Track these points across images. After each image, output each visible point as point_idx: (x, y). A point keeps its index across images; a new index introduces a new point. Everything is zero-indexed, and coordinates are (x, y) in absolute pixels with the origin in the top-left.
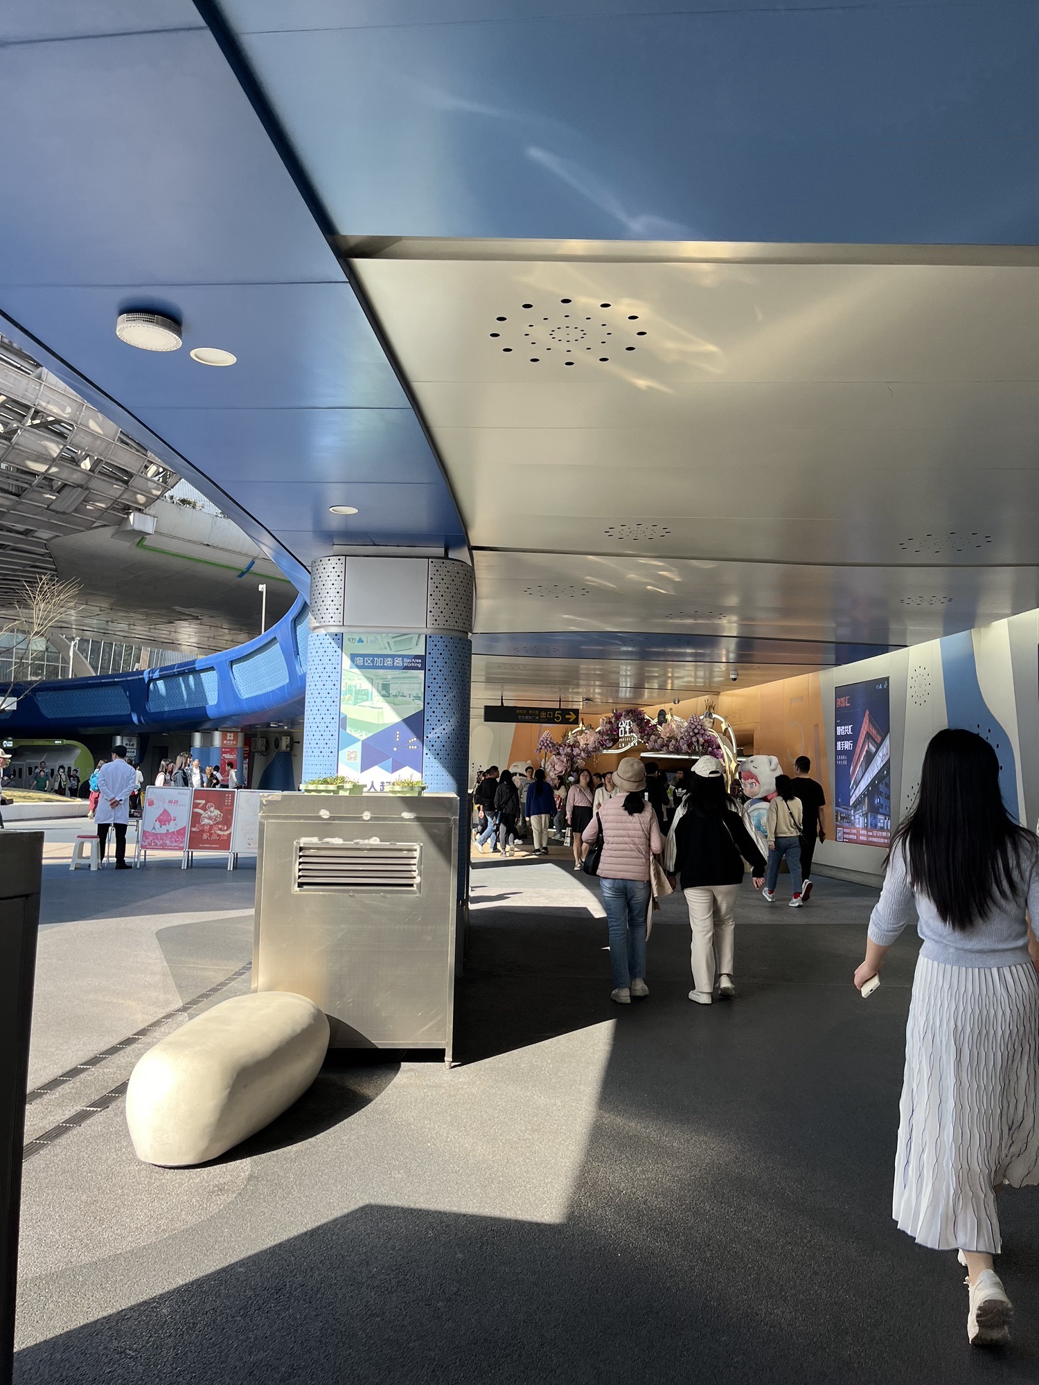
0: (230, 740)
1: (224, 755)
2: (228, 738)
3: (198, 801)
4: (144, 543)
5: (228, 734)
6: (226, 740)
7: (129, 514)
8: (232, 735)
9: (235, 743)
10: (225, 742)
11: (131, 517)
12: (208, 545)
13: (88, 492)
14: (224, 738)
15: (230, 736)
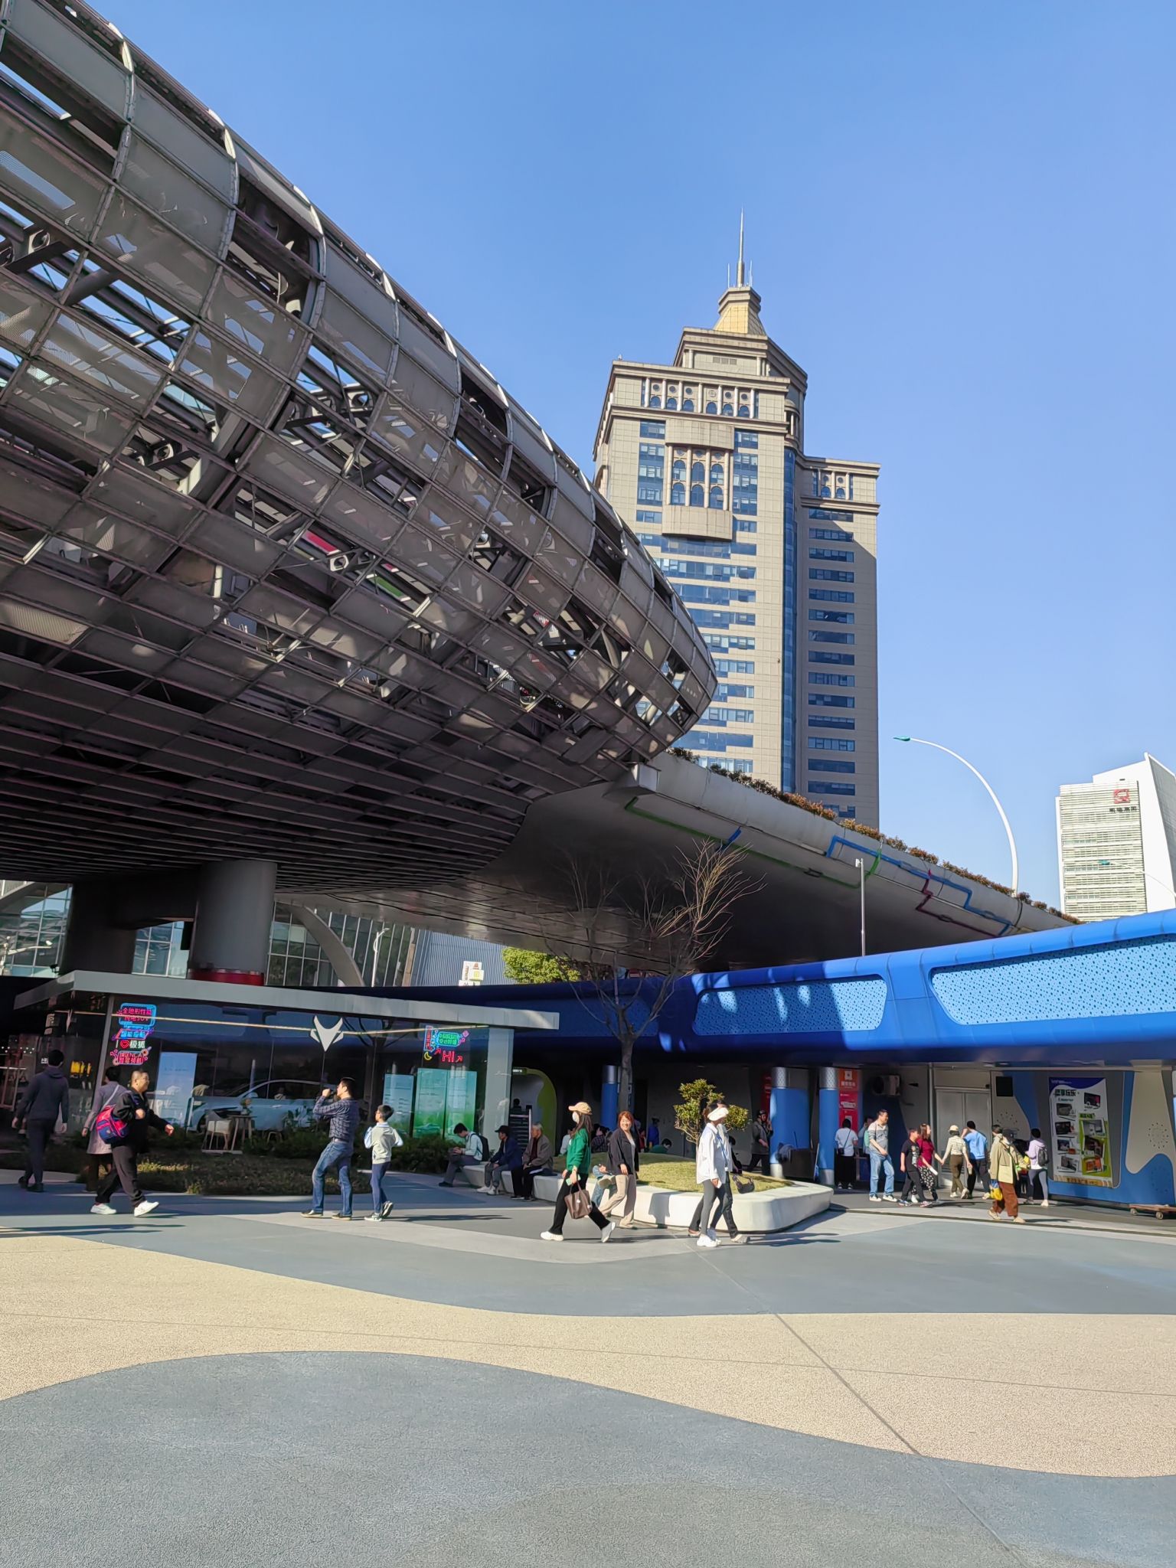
0: (848, 1081)
1: (842, 1103)
2: (846, 1078)
4: (635, 805)
5: (846, 1072)
6: (844, 1080)
7: (632, 766)
8: (850, 1073)
9: (854, 1084)
10: (843, 1083)
11: (635, 771)
12: (699, 808)
13: (610, 736)
14: (840, 1078)
15: (848, 1075)
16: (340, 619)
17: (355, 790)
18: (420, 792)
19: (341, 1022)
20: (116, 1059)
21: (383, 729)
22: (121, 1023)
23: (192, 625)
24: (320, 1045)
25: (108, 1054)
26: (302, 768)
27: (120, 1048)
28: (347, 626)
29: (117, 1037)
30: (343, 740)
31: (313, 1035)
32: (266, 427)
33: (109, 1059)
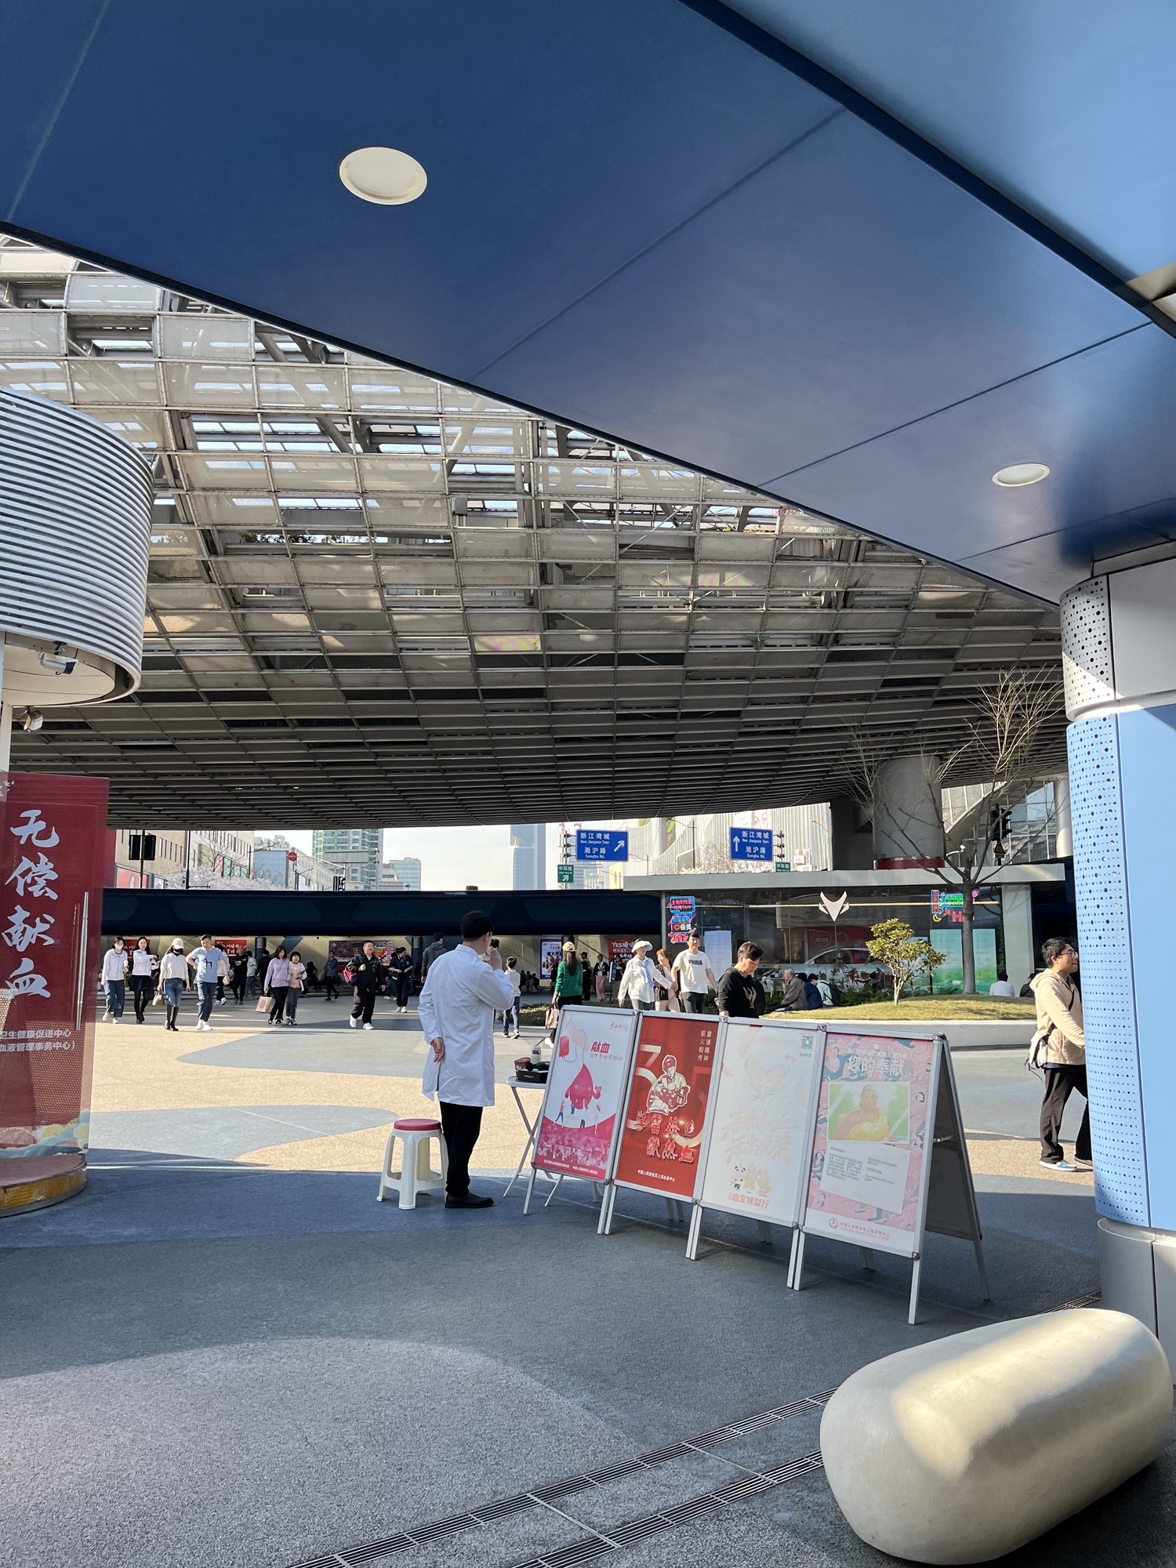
3: (648, 1048)
16: (707, 562)
17: (887, 683)
18: (958, 668)
19: (845, 894)
20: (673, 939)
21: (847, 629)
22: (672, 912)
23: (601, 609)
24: (829, 916)
25: (667, 935)
26: (814, 681)
27: (674, 931)
28: (722, 564)
29: (671, 922)
30: (820, 649)
31: (821, 908)
32: (531, 457)
33: (668, 939)
